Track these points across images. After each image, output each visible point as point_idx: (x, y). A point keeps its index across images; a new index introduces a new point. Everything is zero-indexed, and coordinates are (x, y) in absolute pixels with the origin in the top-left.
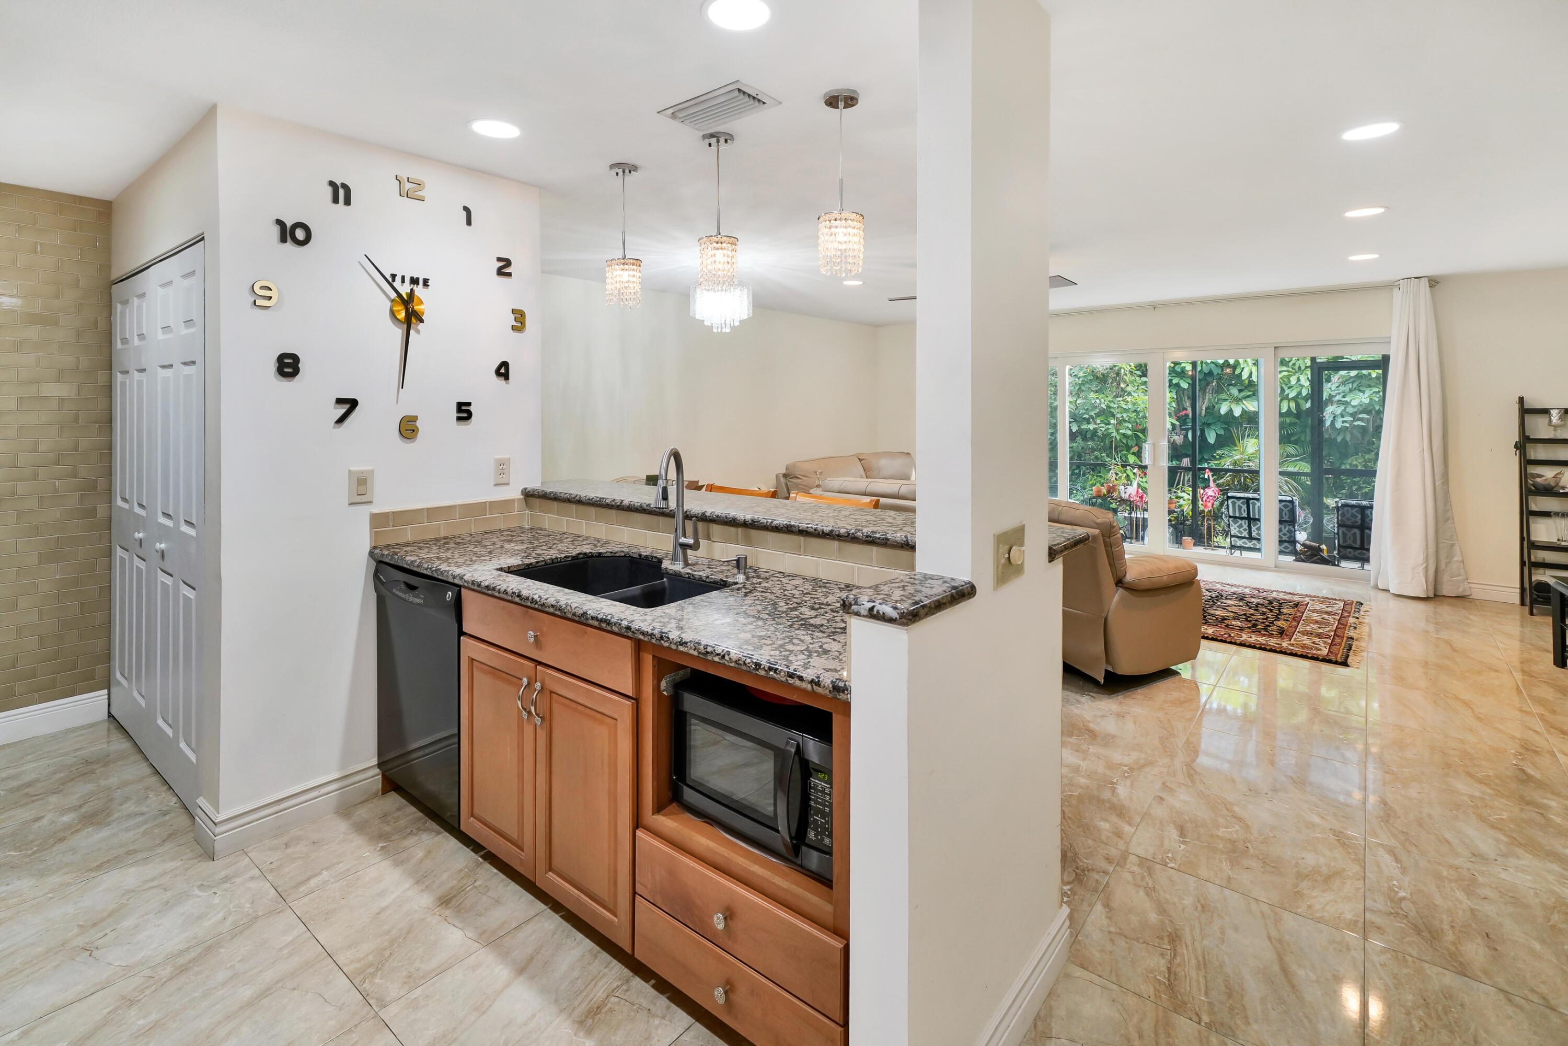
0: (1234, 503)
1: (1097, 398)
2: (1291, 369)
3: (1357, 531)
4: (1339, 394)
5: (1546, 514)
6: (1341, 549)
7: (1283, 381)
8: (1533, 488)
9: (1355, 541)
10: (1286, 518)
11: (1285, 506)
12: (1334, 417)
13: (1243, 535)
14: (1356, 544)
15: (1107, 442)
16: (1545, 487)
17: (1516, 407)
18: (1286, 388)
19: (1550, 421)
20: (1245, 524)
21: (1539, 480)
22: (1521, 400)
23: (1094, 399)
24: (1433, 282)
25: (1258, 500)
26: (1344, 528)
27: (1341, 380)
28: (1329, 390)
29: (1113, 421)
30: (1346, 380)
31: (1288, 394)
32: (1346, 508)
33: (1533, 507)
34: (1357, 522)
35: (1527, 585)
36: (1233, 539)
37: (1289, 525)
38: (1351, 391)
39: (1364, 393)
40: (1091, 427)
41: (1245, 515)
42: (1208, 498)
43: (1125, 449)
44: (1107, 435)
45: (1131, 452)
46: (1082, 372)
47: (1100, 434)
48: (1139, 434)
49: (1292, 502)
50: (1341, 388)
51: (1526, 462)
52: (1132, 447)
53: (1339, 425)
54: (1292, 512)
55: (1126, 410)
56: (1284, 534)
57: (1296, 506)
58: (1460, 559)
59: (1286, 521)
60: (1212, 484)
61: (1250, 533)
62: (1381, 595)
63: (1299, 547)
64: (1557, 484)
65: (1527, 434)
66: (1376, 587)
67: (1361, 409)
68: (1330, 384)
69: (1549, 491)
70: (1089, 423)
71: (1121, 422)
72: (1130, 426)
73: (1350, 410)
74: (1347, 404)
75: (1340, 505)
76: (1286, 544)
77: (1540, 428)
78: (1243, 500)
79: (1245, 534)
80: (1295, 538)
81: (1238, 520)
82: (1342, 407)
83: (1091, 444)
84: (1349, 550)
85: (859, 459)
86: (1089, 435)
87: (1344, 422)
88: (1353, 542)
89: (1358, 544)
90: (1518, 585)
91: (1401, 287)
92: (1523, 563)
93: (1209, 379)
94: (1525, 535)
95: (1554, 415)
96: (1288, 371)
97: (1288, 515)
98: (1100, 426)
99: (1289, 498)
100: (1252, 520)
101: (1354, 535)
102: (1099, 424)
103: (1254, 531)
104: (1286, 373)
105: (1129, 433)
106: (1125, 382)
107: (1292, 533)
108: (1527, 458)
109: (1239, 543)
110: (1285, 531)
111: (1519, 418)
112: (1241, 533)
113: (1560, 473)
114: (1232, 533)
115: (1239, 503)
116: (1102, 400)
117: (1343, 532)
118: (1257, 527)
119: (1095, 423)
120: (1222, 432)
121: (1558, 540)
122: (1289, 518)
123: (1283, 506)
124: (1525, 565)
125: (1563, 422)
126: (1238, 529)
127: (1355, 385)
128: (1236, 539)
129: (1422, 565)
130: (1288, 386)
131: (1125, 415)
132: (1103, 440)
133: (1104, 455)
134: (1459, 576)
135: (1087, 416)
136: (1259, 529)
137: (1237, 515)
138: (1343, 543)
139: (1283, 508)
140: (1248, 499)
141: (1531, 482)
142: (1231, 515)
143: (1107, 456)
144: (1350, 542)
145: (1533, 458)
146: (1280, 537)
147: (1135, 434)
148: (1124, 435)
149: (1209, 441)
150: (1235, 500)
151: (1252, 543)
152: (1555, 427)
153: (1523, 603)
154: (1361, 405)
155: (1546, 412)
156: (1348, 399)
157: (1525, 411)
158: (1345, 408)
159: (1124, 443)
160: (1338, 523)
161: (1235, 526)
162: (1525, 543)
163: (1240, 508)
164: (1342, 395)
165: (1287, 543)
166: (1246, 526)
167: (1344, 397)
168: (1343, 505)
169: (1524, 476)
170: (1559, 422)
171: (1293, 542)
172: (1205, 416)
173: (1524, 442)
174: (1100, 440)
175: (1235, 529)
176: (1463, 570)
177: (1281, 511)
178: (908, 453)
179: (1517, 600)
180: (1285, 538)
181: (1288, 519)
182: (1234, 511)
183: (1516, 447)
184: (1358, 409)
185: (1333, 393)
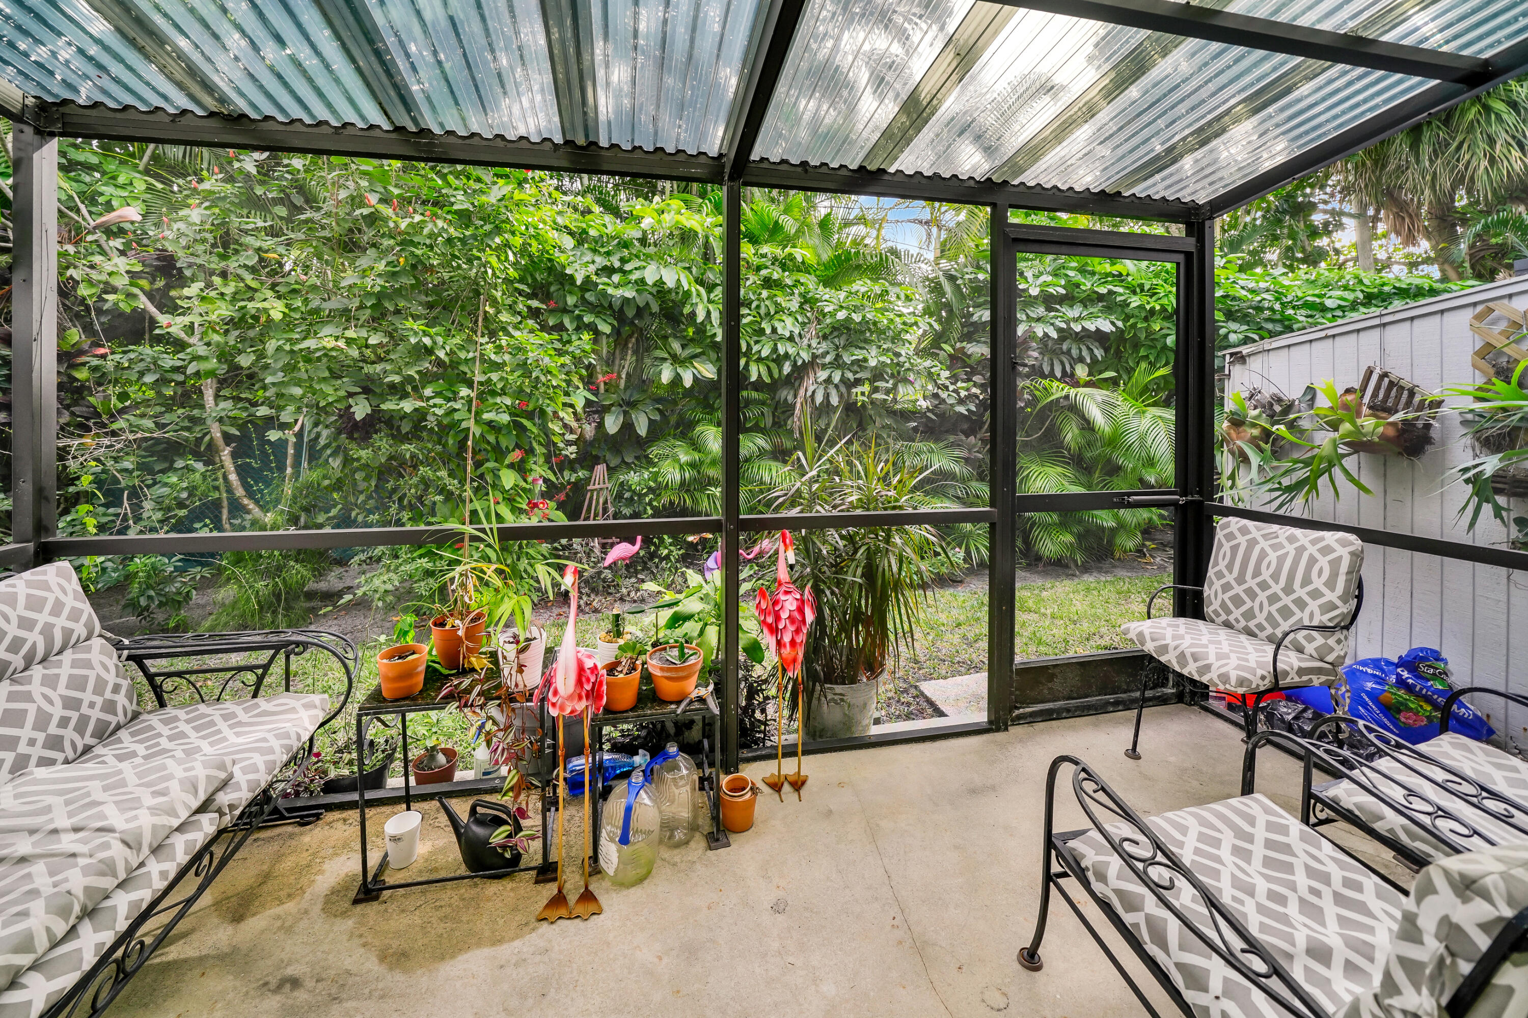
1: (425, 334)
15: (451, 442)
23: (416, 333)
29: (464, 392)
40: (408, 406)
43: (491, 455)
44: (448, 427)
45: (507, 462)
46: (384, 262)
47: (431, 423)
48: (525, 422)
52: (508, 451)
55: (498, 366)
70: (404, 396)
71: (488, 392)
72: (508, 401)
83: (408, 449)
86: (406, 428)
98: (431, 402)
102: (428, 399)
105: (505, 418)
106: (494, 302)
116: (440, 340)
119: (421, 398)
120: (657, 417)
131: (495, 377)
132: (440, 438)
133: (443, 473)
135: (397, 379)
143: (451, 475)
147: (514, 422)
148: (490, 424)
159: (489, 443)
174: (435, 438)
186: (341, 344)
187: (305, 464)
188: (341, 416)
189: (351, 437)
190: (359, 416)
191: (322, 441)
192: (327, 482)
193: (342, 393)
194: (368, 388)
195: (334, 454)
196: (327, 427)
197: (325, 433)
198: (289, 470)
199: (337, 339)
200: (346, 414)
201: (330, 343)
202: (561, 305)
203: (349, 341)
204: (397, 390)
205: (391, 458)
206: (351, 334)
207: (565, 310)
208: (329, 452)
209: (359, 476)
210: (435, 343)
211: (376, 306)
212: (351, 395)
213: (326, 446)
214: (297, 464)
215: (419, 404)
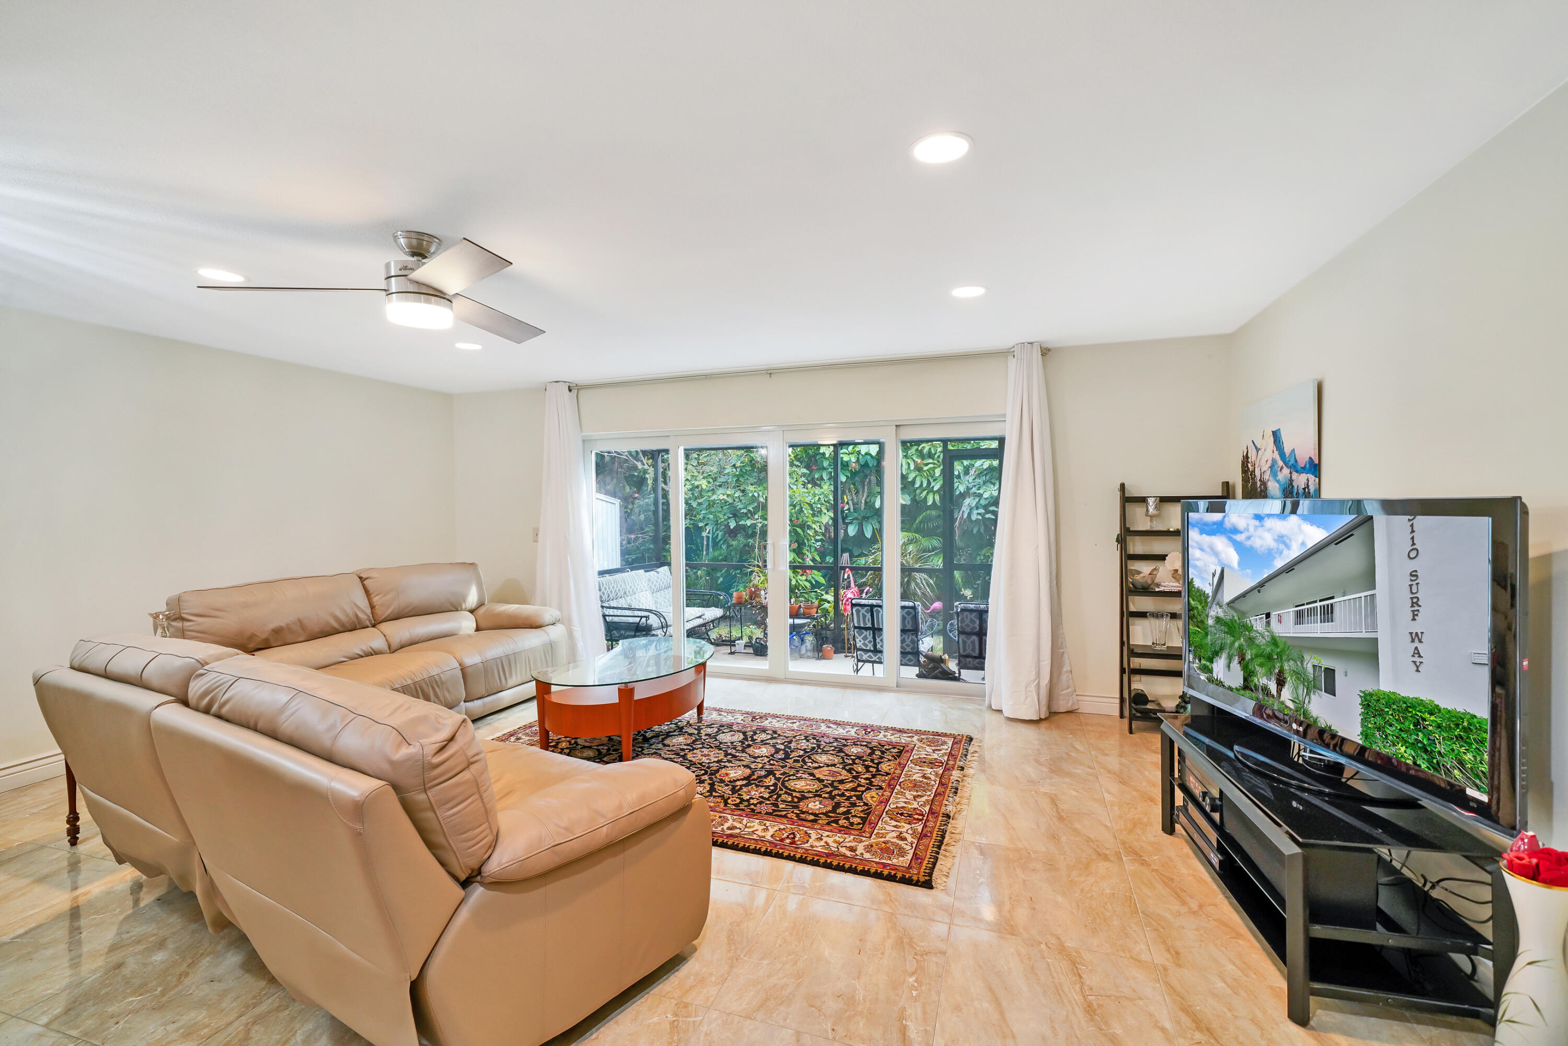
0: (858, 612)
2: (936, 462)
3: (975, 638)
4: (975, 486)
5: (1142, 615)
6: (961, 659)
7: (930, 473)
8: (1131, 586)
9: (973, 650)
10: (909, 627)
11: (908, 613)
12: (971, 509)
13: (868, 648)
14: (974, 652)
16: (1143, 586)
17: (1118, 494)
18: (931, 480)
19: (1147, 510)
20: (869, 634)
21: (1138, 577)
22: (1123, 486)
23: (752, 492)
24: (1045, 352)
25: (881, 607)
26: (964, 636)
27: (977, 473)
28: (967, 482)
30: (981, 473)
31: (933, 487)
32: (965, 613)
33: (1132, 608)
34: (976, 628)
35: (1126, 695)
36: (859, 653)
37: (913, 634)
38: (985, 483)
39: (994, 485)
40: (749, 523)
41: (869, 625)
42: (847, 600)
46: (739, 462)
48: (799, 530)
49: (914, 608)
50: (976, 480)
51: (1127, 557)
53: (974, 517)
54: (915, 618)
56: (908, 645)
57: (918, 612)
58: (1069, 668)
59: (909, 630)
60: (852, 585)
61: (875, 645)
62: (995, 717)
63: (922, 659)
64: (1153, 582)
65: (1127, 526)
66: (990, 707)
67: (992, 501)
68: (968, 476)
69: (1146, 590)
70: (747, 519)
73: (983, 502)
74: (980, 496)
75: (959, 610)
76: (910, 656)
77: (1140, 520)
78: (867, 608)
79: (870, 647)
80: (918, 649)
81: (863, 631)
82: (977, 500)
84: (968, 659)
85: (360, 578)
86: (749, 532)
87: (978, 514)
88: (972, 650)
89: (977, 653)
90: (1118, 695)
91: (1015, 353)
92: (1122, 671)
93: (867, 472)
94: (1125, 639)
95: (1151, 504)
96: (934, 464)
97: (910, 623)
98: (757, 521)
99: (911, 604)
100: (876, 630)
101: (973, 642)
102: (757, 519)
103: (879, 643)
104: (931, 466)
107: (916, 643)
108: (1128, 553)
109: (865, 657)
110: (908, 641)
111: (1121, 507)
112: (866, 646)
113: (1155, 569)
114: (858, 645)
115: (863, 611)
116: (760, 493)
117: (963, 640)
118: (880, 638)
119: (753, 519)
120: (877, 526)
121: (1153, 644)
122: (911, 626)
123: (906, 613)
124: (1125, 673)
125: (1158, 512)
126: (863, 642)
127: (987, 477)
128: (862, 652)
129: (1034, 681)
130: (934, 478)
134: (1068, 688)
135: (745, 511)
136: (882, 640)
137: (862, 625)
138: (964, 652)
139: (905, 615)
140: (872, 606)
141: (1131, 580)
142: (856, 625)
144: (969, 651)
145: (1131, 552)
146: (902, 647)
147: (793, 529)
149: (866, 535)
150: (859, 608)
151: (877, 657)
152: (1152, 517)
153: (1122, 716)
154: (992, 497)
155: (1143, 500)
156: (981, 491)
157: (1128, 500)
158: (979, 500)
160: (958, 630)
161: (860, 638)
162: (1125, 649)
163: (864, 616)
164: (977, 487)
165: (910, 654)
166: (870, 638)
167: (979, 489)
168: (962, 610)
169: (1124, 573)
170: (1155, 512)
171: (917, 653)
172: (865, 509)
173: (1126, 534)
175: (860, 641)
176: (1071, 681)
177: (903, 619)
178: (472, 564)
179: (1117, 713)
180: (908, 649)
181: (910, 629)
182: (859, 621)
183: (1117, 540)
184: (989, 502)
185: (970, 486)
186: (725, 497)
187: (711, 550)
188: (726, 526)
189: (730, 536)
190: (732, 527)
191: (719, 537)
192: (721, 557)
193: (726, 517)
194: (736, 515)
195: (724, 543)
196: (721, 531)
197: (720, 534)
198: (704, 553)
199: (724, 495)
200: (728, 526)
201: (721, 497)
202: (821, 466)
203: (728, 496)
204: (747, 515)
205: (745, 545)
206: (729, 492)
207: (824, 469)
208: (722, 542)
209: (733, 553)
210: (759, 495)
211: (737, 481)
212: (729, 518)
213: (720, 540)
214: (708, 549)
215: (753, 522)
